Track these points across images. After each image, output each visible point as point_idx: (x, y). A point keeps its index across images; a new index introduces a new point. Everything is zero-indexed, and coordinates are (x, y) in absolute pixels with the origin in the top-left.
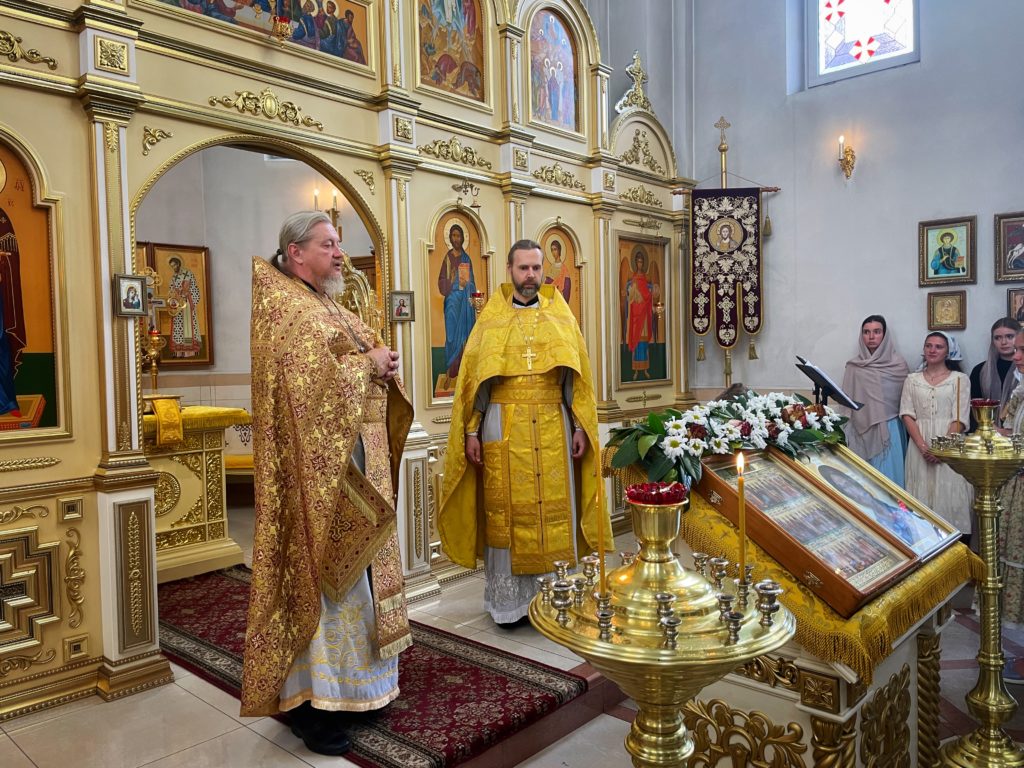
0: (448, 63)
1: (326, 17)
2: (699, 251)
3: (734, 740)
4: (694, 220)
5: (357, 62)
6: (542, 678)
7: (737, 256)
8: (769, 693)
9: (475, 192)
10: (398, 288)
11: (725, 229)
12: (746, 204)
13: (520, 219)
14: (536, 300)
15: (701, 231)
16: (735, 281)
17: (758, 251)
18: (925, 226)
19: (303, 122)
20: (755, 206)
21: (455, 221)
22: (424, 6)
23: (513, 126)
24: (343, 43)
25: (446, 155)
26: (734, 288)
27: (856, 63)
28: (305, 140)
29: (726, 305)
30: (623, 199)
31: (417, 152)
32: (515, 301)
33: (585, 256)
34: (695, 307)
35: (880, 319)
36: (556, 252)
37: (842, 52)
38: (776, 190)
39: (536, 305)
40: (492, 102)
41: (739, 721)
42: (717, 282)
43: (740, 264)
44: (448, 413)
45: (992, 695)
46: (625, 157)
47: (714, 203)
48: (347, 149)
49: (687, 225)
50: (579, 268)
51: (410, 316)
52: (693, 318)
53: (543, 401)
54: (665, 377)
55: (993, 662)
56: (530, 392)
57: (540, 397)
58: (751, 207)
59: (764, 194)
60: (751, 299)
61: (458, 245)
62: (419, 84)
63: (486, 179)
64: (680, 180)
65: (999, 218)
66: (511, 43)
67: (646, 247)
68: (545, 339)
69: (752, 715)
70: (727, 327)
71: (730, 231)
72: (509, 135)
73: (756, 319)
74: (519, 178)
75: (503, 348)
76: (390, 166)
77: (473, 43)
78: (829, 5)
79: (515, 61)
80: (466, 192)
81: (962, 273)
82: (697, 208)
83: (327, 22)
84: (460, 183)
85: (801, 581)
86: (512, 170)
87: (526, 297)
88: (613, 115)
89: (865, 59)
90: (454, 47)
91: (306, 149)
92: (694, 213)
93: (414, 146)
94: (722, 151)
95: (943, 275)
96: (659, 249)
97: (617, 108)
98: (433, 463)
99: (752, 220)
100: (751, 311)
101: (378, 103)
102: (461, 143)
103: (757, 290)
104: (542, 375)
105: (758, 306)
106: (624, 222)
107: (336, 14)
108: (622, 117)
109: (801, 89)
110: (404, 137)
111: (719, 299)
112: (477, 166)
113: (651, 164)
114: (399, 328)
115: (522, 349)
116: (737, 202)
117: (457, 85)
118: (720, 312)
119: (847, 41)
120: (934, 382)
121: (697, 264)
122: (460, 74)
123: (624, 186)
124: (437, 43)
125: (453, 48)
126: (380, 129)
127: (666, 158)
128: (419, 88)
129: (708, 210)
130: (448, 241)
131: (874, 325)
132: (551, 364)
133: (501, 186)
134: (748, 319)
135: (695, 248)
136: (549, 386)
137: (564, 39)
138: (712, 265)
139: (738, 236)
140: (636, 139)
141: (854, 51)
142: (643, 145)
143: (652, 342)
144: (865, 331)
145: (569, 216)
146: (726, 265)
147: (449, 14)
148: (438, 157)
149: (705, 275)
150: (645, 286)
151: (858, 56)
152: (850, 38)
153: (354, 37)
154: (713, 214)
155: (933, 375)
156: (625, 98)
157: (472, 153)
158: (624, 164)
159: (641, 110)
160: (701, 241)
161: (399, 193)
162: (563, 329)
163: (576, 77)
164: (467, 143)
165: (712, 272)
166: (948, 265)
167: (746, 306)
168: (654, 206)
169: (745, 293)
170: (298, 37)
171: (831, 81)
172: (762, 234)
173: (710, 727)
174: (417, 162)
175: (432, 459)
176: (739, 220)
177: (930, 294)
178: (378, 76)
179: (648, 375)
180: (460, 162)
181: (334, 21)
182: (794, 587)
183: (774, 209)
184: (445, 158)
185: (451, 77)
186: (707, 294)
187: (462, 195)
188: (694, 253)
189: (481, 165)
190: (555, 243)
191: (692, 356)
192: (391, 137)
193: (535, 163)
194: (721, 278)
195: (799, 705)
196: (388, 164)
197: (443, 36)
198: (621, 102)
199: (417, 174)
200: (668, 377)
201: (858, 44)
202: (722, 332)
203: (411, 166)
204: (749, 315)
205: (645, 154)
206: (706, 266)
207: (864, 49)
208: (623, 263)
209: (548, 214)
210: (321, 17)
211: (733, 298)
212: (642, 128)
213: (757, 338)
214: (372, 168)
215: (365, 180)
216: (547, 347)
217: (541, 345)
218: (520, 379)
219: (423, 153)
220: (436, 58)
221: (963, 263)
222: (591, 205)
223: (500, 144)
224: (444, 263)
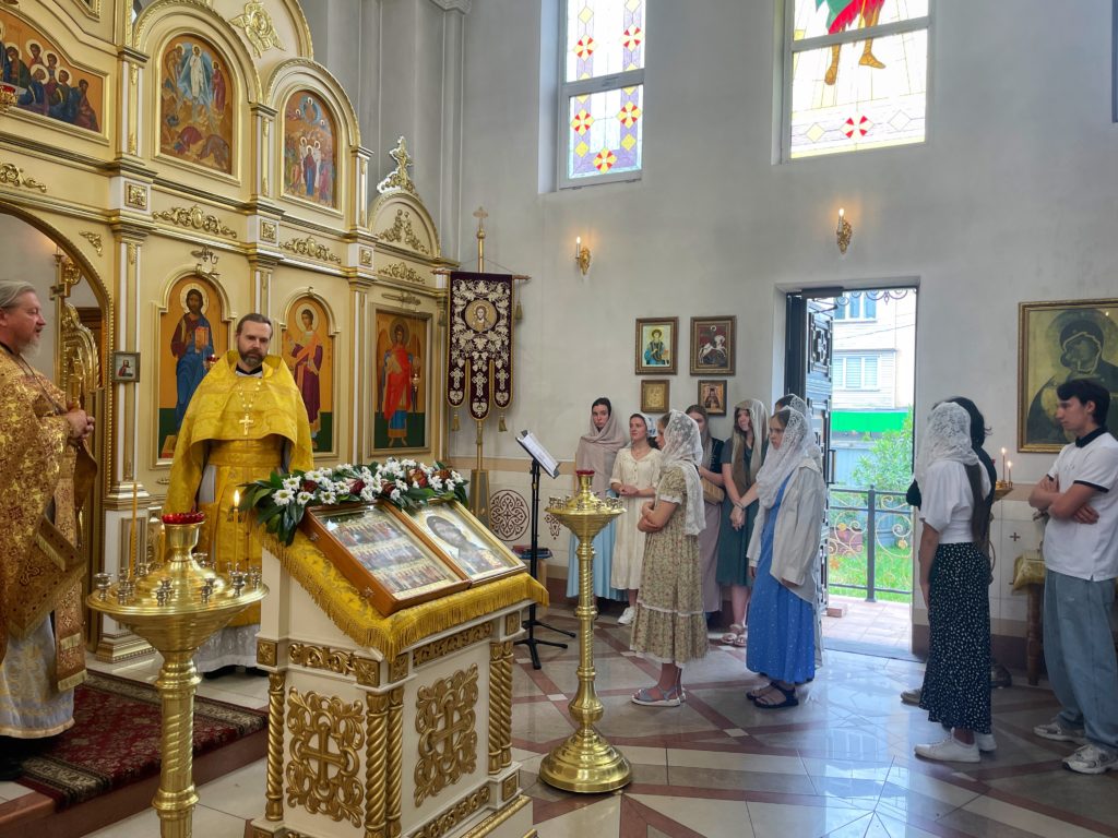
0: (192, 134)
1: (57, 85)
2: (455, 328)
3: (322, 720)
4: (452, 299)
5: (90, 129)
6: (229, 715)
7: (491, 335)
9: (214, 260)
10: (122, 348)
11: (481, 310)
12: (500, 288)
13: (266, 288)
14: (260, 369)
15: (459, 309)
16: (488, 359)
17: (509, 332)
18: (641, 322)
19: (24, 183)
20: (508, 291)
21: (195, 286)
22: (168, 80)
23: (262, 200)
24: (74, 109)
25: (185, 219)
26: (488, 365)
27: (596, 173)
28: (27, 201)
29: (480, 380)
30: (382, 274)
31: (151, 219)
32: (238, 369)
33: (339, 325)
34: (451, 380)
35: (605, 401)
36: (307, 320)
37: (586, 161)
38: (527, 278)
39: (259, 374)
40: (239, 174)
41: (325, 705)
42: (472, 358)
43: (493, 343)
44: (166, 475)
46: (386, 235)
47: (471, 285)
48: (77, 213)
49: (448, 302)
50: (332, 337)
51: (134, 377)
52: (449, 391)
53: (258, 465)
54: (423, 445)
55: (586, 674)
56: (245, 456)
57: (255, 461)
58: (504, 292)
59: (516, 281)
60: (502, 376)
61: (196, 309)
62: (158, 153)
63: (226, 247)
64: (443, 260)
65: (694, 320)
66: (263, 122)
67: (407, 321)
68: (262, 407)
69: (333, 698)
70: (480, 401)
71: (485, 312)
72: (256, 208)
73: (506, 394)
74: (264, 248)
75: (220, 412)
76: (120, 231)
77: (221, 117)
78: (577, 118)
79: (265, 139)
80: (205, 259)
81: (667, 365)
82: (455, 288)
83: (58, 89)
84: (200, 250)
85: (362, 594)
86: (258, 241)
87: (249, 365)
88: (374, 195)
89: (605, 170)
90: (200, 120)
91: (30, 211)
92: (452, 293)
93: (148, 212)
94: (480, 238)
95: (653, 365)
96: (421, 324)
97: (379, 188)
98: (155, 524)
99: (505, 303)
100: (502, 387)
101: (111, 169)
102: (203, 211)
103: (508, 368)
104: (258, 440)
105: (508, 382)
106: (383, 295)
107: (69, 82)
108: (382, 197)
109: (553, 190)
110: (138, 203)
111: (474, 374)
112: (221, 235)
113: (414, 242)
114: (122, 389)
115: (241, 415)
116: (492, 286)
117: (202, 155)
118: (474, 386)
119: (591, 152)
120: (637, 457)
121: (454, 341)
122: (205, 147)
123: (382, 262)
124: (181, 115)
125: (199, 122)
126: (113, 195)
127: (429, 235)
128: (158, 157)
129: (464, 291)
130: (184, 305)
131: (602, 407)
132: (266, 431)
133: (246, 255)
134: (499, 394)
135: (452, 325)
136: (264, 452)
137: (322, 119)
138: (468, 342)
139: (492, 317)
140: (398, 219)
141: (597, 162)
142: (405, 225)
143: (411, 411)
144: (594, 413)
145: (321, 288)
146: (480, 343)
147: (196, 89)
148: (176, 223)
149: (461, 351)
150: (405, 358)
151: (599, 167)
152: (594, 150)
153: (88, 105)
154: (470, 296)
155: (638, 451)
156: (388, 180)
157: (215, 221)
158: (384, 241)
159: (407, 192)
160: (458, 319)
161: (129, 256)
162: (282, 398)
163: (335, 156)
164: (209, 211)
165: (468, 349)
166: (657, 357)
167: (497, 382)
168: (416, 282)
169: (497, 370)
170: (24, 102)
171: (577, 186)
172: (513, 318)
173: (307, 713)
174: (150, 229)
175: (154, 520)
176: (494, 303)
177: (643, 381)
178: (112, 144)
179: (405, 443)
180: (202, 230)
181: (66, 89)
182: (356, 598)
183: (528, 297)
184: (185, 224)
185: (195, 148)
186: (463, 369)
187: (201, 261)
188: (452, 330)
189: (224, 233)
190: (307, 313)
191: (451, 427)
192: (122, 202)
193: (284, 235)
194: (476, 355)
195: (356, 685)
196: (118, 228)
197: (188, 109)
198: (383, 183)
199: (150, 238)
200: (426, 446)
201: (600, 156)
202: (475, 405)
203: (142, 232)
204: (500, 391)
205: (408, 234)
206: (462, 342)
207: (604, 161)
208: (381, 335)
209: (301, 284)
210: (52, 85)
211: (486, 374)
212: (405, 209)
213: (509, 412)
214: (102, 232)
215: (92, 242)
216: (265, 414)
217: (258, 413)
218: (237, 444)
219: (160, 219)
220: (179, 129)
221: (667, 357)
222: (347, 278)
223: (247, 215)
224: (179, 327)
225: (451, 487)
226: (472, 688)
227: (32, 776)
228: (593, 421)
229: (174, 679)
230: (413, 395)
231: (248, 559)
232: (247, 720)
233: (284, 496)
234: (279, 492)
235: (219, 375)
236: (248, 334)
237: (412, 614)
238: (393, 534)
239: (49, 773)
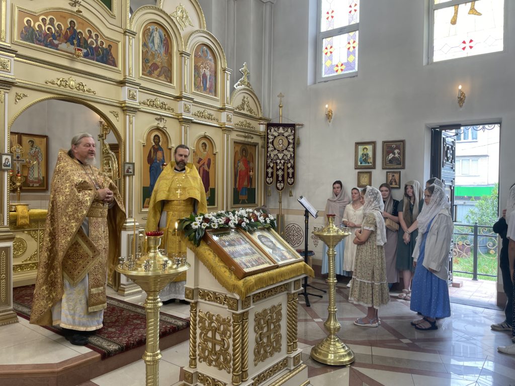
0: (155, 66)
1: (99, 47)
2: (269, 149)
3: (213, 324)
4: (268, 136)
5: (113, 66)
6: (173, 321)
7: (285, 152)
8: (222, 307)
9: (165, 122)
10: (128, 161)
11: (281, 141)
12: (289, 130)
13: (186, 133)
14: (184, 169)
15: (270, 141)
16: (284, 163)
17: (294, 150)
18: (358, 144)
19: (87, 91)
20: (293, 131)
21: (156, 133)
22: (145, 43)
23: (184, 94)
24: (106, 58)
25: (152, 104)
26: (284, 166)
27: (335, 74)
28: (88, 98)
29: (280, 173)
30: (237, 126)
31: (139, 104)
32: (175, 169)
33: (218, 149)
34: (267, 173)
35: (339, 182)
36: (204, 147)
37: (330, 69)
38: (302, 125)
39: (184, 172)
40: (175, 84)
41: (214, 318)
42: (277, 163)
43: (286, 156)
44: (146, 215)
45: (332, 322)
46: (238, 108)
47: (276, 129)
48: (108, 103)
49: (265, 137)
50: (215, 154)
51: (132, 173)
52: (266, 178)
53: (184, 211)
54: (255, 203)
55: (332, 310)
56: (179, 207)
57: (183, 209)
58: (291, 132)
59: (297, 126)
60: (291, 171)
61: (157, 143)
62: (141, 75)
63: (170, 115)
64: (263, 118)
65: (384, 142)
66: (185, 59)
67: (247, 146)
68: (186, 186)
69: (218, 315)
70: (280, 182)
71: (283, 141)
72: (182, 98)
73: (292, 179)
74: (186, 116)
75: (168, 188)
76: (126, 110)
77: (167, 58)
78: (326, 48)
79: (186, 67)
80: (161, 121)
81: (370, 164)
82: (269, 131)
83: (100, 49)
84: (159, 117)
85: (230, 269)
86: (183, 112)
87: (180, 167)
88: (233, 89)
89: (340, 72)
90: (158, 60)
91: (88, 102)
92: (268, 133)
93: (137, 101)
94: (280, 107)
95: (363, 164)
96: (254, 148)
97: (235, 86)
98: (142, 237)
99: (292, 137)
100: (291, 176)
101: (122, 83)
102: (160, 100)
103: (293, 167)
104: (184, 200)
105: (293, 174)
106: (237, 135)
107: (104, 46)
108: (236, 91)
109: (315, 83)
110: (133, 98)
111: (277, 170)
112: (167, 110)
113: (250, 111)
114: (127, 178)
115: (176, 189)
116: (286, 129)
117: (159, 76)
118: (277, 176)
119: (333, 64)
120: (355, 208)
121: (268, 155)
122: (160, 71)
123: (236, 120)
124: (150, 58)
125: (158, 61)
126: (123, 94)
127: (258, 109)
128: (141, 77)
129: (273, 132)
130: (152, 141)
131: (337, 185)
132: (187, 196)
133: (178, 119)
134: (289, 179)
135: (268, 148)
136: (187, 205)
137: (210, 57)
138: (275, 155)
139: (286, 143)
140: (243, 100)
141: (336, 69)
142: (246, 103)
143: (249, 187)
144: (334, 188)
145: (210, 132)
146: (280, 156)
147: (156, 46)
148: (149, 106)
149: (272, 160)
150: (247, 163)
151: (337, 71)
152: (334, 63)
153: (112, 56)
154: (276, 134)
155: (356, 205)
156: (239, 82)
157: (165, 104)
158: (237, 110)
159: (248, 88)
160: (270, 145)
161: (130, 121)
162: (194, 182)
163: (216, 73)
164: (162, 100)
165: (275, 158)
166: (365, 161)
167: (288, 173)
168: (251, 129)
169: (288, 168)
170: (86, 56)
171: (326, 81)
172: (296, 144)
173: (206, 321)
174: (138, 109)
175: (141, 235)
176: (287, 137)
177: (358, 172)
178: (122, 72)
179: (247, 202)
180: (159, 108)
181: (103, 49)
182: (227, 271)
183: (302, 134)
184: (152, 106)
185: (156, 72)
186: (272, 168)
187: (159, 122)
188: (267, 150)
189: (169, 110)
190: (204, 144)
191: (267, 194)
192: (127, 98)
193: (194, 109)
194: (278, 161)
195: (228, 309)
196: (125, 109)
197: (153, 55)
198: (237, 84)
199: (138, 113)
200: (256, 203)
201: (337, 66)
202: (278, 184)
203: (135, 110)
204: (290, 178)
205: (248, 107)
206: (272, 156)
207: (339, 68)
208: (236, 153)
209: (201, 131)
210: (97, 47)
211: (283, 170)
212: (246, 95)
213: (294, 188)
214: (118, 110)
215: (114, 115)
216: (187, 189)
217: (184, 188)
218: (175, 202)
219: (142, 104)
220: (150, 65)
221: (371, 160)
222: (221, 128)
223: (178, 101)
224: (150, 151)
225: (268, 222)
226: (279, 314)
227: (92, 343)
228: (333, 191)
229: (151, 303)
230: (250, 180)
231: (180, 253)
232: (180, 323)
233: (196, 225)
234: (194, 223)
235: (167, 171)
236: (180, 153)
237: (252, 279)
238: (243, 242)
239: (99, 343)
